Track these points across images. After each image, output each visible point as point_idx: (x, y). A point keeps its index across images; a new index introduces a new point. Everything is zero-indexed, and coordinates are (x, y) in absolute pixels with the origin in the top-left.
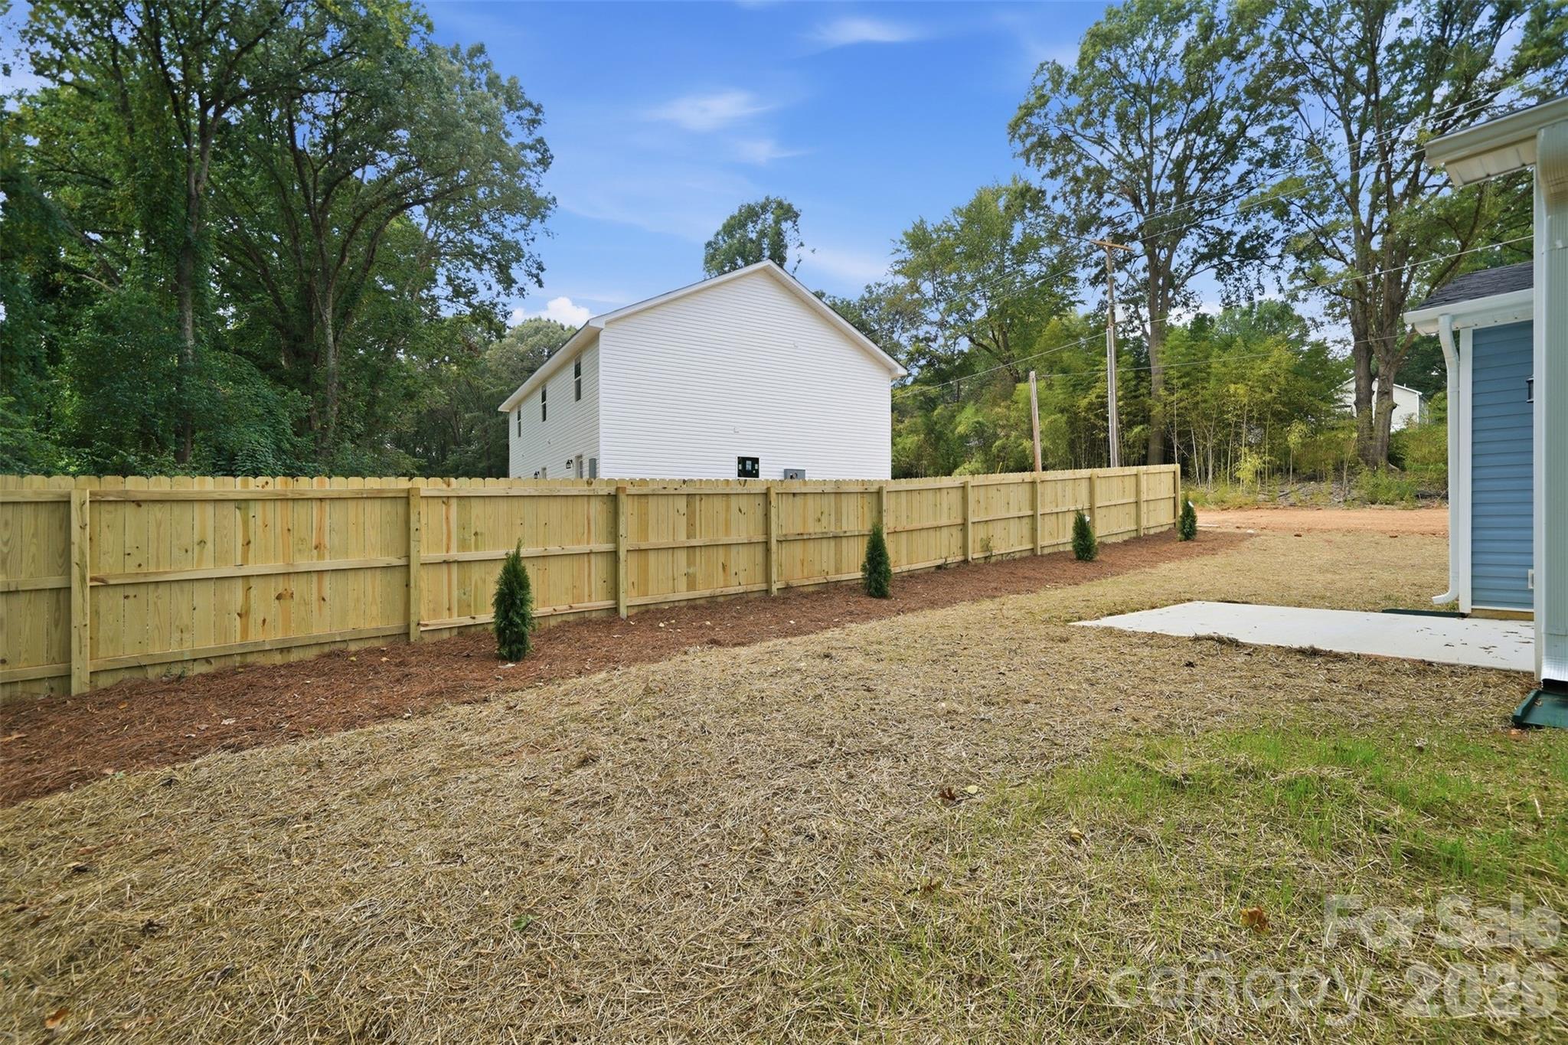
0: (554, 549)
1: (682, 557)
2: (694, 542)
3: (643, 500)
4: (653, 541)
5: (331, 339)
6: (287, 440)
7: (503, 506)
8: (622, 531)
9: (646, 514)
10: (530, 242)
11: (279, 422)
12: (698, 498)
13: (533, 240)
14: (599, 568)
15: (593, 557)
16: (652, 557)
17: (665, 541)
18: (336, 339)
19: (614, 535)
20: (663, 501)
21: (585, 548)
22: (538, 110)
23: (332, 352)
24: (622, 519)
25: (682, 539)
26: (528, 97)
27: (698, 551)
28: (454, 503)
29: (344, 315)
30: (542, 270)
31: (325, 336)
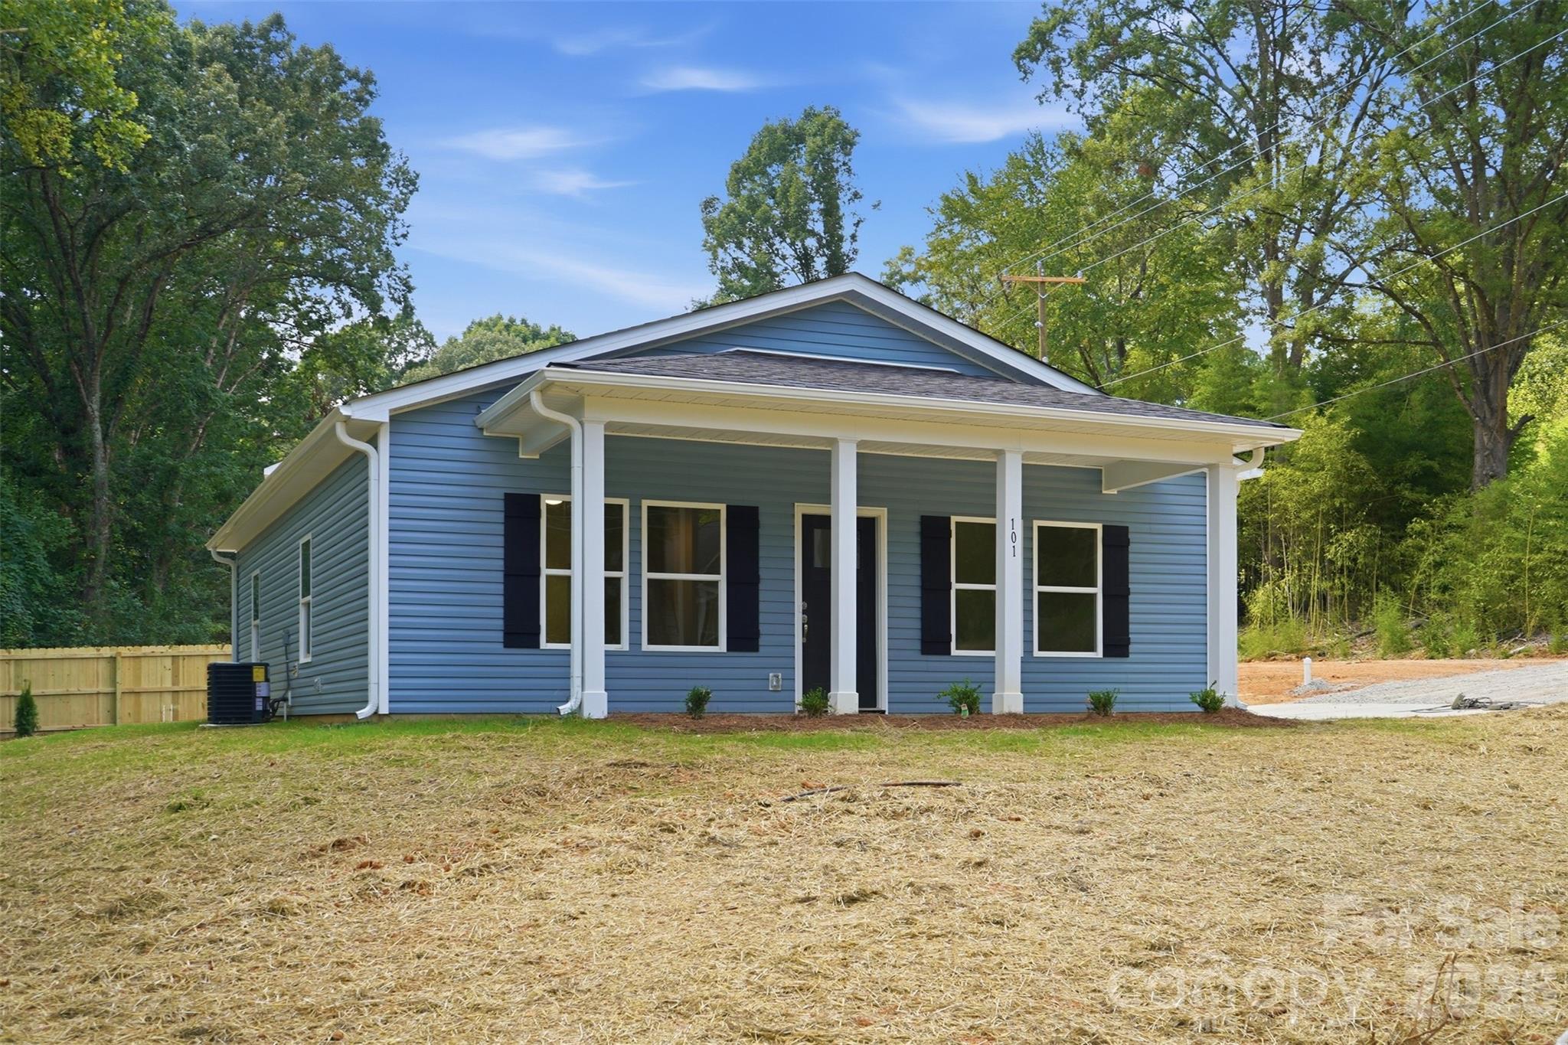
0: (73, 690)
1: (168, 698)
2: (176, 688)
3: (137, 660)
4: (145, 685)
5: (99, 436)
6: (41, 580)
7: (42, 664)
8: (118, 679)
9: (140, 668)
10: (400, 240)
11: (30, 558)
12: (181, 658)
13: (404, 236)
14: (103, 703)
15: (101, 697)
16: (144, 697)
17: (157, 687)
18: (105, 436)
19: (114, 682)
20: (152, 661)
21: (94, 690)
22: (367, 80)
23: (100, 454)
24: (119, 672)
25: (168, 685)
26: (350, 66)
27: (181, 694)
28: (12, 662)
29: (113, 401)
30: (410, 289)
31: (92, 432)
